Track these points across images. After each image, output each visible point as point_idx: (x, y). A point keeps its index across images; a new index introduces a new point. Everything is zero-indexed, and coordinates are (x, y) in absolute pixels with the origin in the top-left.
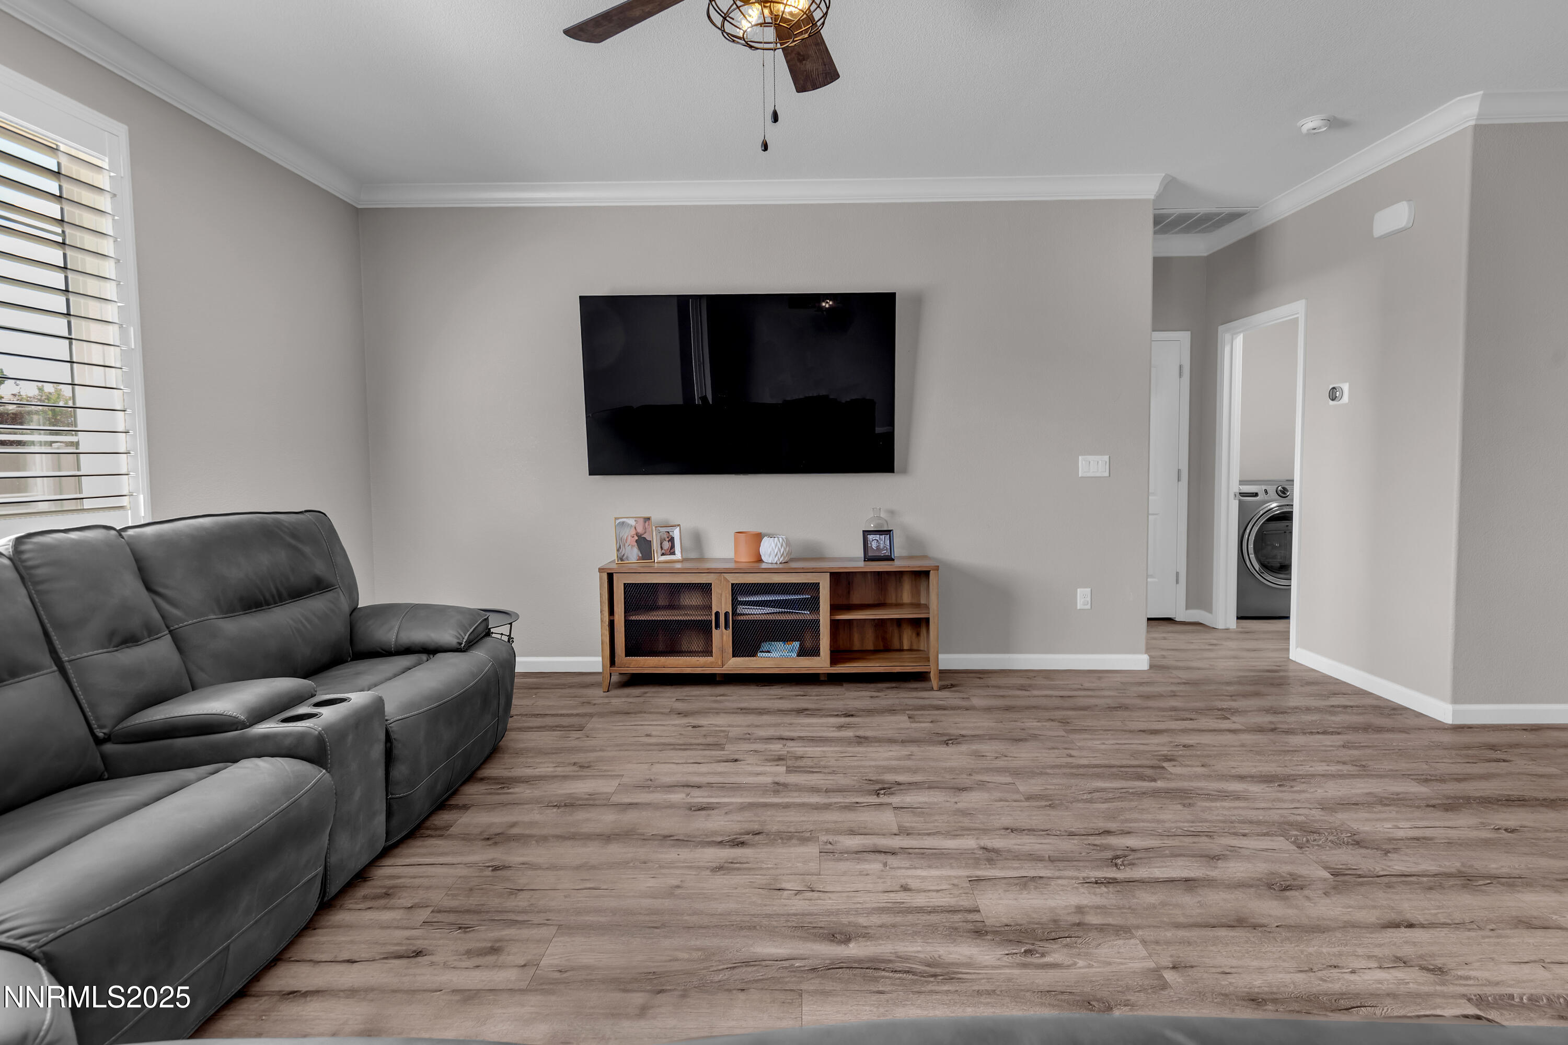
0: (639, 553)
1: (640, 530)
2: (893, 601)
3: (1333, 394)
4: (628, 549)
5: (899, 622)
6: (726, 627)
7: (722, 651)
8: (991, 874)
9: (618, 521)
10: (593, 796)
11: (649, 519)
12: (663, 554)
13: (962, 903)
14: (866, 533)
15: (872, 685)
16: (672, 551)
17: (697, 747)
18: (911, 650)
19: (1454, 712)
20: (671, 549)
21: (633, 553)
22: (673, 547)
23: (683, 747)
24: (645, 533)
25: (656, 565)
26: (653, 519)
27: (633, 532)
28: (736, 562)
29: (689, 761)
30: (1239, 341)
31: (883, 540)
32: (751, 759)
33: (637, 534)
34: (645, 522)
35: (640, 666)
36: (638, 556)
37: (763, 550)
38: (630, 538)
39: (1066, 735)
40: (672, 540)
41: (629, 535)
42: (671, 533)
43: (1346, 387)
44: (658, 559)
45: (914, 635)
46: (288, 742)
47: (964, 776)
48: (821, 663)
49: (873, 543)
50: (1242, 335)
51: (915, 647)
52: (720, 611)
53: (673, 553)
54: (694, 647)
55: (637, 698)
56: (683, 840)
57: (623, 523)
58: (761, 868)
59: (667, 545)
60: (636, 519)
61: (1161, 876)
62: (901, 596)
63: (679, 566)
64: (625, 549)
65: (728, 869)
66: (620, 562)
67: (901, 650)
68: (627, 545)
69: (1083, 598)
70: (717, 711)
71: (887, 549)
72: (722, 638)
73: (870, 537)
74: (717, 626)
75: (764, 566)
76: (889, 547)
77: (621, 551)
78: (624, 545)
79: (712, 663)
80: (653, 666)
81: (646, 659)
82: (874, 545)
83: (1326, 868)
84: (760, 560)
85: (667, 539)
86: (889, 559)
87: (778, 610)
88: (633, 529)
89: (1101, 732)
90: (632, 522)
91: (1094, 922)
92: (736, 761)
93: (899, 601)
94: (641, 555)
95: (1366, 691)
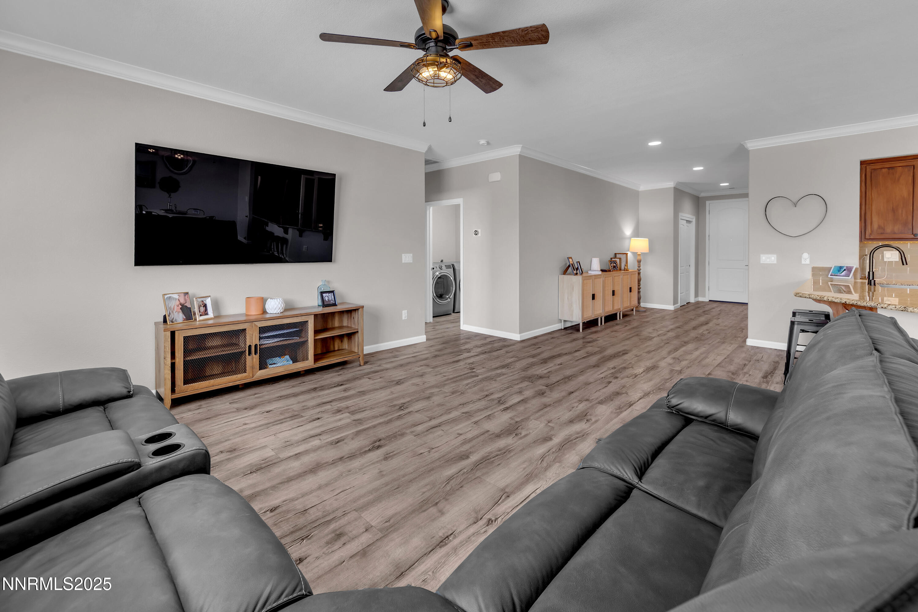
0: (184, 316)
1: (182, 301)
2: (331, 327)
3: (476, 233)
4: (176, 314)
5: (333, 338)
6: (256, 353)
7: (253, 368)
8: (477, 419)
9: (166, 297)
10: (266, 460)
11: (187, 293)
12: (201, 315)
13: (482, 431)
14: (322, 293)
15: (330, 370)
16: (206, 313)
17: (285, 420)
18: (338, 350)
19: (521, 337)
20: (205, 312)
21: (180, 317)
22: (206, 310)
23: (275, 423)
24: (186, 302)
25: (198, 323)
26: (189, 293)
27: (178, 303)
28: (247, 315)
29: (294, 427)
30: (431, 209)
31: (331, 296)
32: (325, 416)
33: (181, 304)
34: (185, 296)
35: (195, 389)
36: (183, 318)
37: (267, 306)
38: (176, 307)
39: (432, 370)
40: (205, 306)
41: (175, 305)
42: (204, 302)
43: (479, 231)
44: (199, 318)
45: (340, 342)
46: (181, 466)
47: (422, 393)
48: (309, 363)
49: (326, 298)
50: (432, 207)
51: (340, 348)
52: (252, 345)
53: (207, 314)
54: (216, 372)
55: (198, 410)
56: (351, 456)
57: (170, 297)
58: (402, 451)
59: (202, 309)
60: (179, 294)
61: (516, 402)
62: (334, 323)
63: (211, 322)
64: (174, 315)
65: (389, 457)
66: (171, 323)
67: (334, 351)
68: (174, 312)
69: (404, 314)
70: (269, 401)
71: (333, 300)
72: (252, 360)
73: (324, 295)
74: (250, 353)
75: (268, 316)
76: (333, 299)
77: (171, 316)
78: (173, 312)
79: (246, 377)
80: (206, 387)
81: (200, 384)
82: (327, 299)
83: (543, 386)
84: (264, 312)
85: (202, 306)
86: (335, 305)
87: (281, 339)
88: (177, 301)
89: (442, 366)
90: (176, 296)
91: (519, 420)
92: (318, 419)
93: (333, 326)
94: (185, 318)
95: (490, 335)
